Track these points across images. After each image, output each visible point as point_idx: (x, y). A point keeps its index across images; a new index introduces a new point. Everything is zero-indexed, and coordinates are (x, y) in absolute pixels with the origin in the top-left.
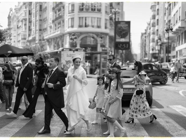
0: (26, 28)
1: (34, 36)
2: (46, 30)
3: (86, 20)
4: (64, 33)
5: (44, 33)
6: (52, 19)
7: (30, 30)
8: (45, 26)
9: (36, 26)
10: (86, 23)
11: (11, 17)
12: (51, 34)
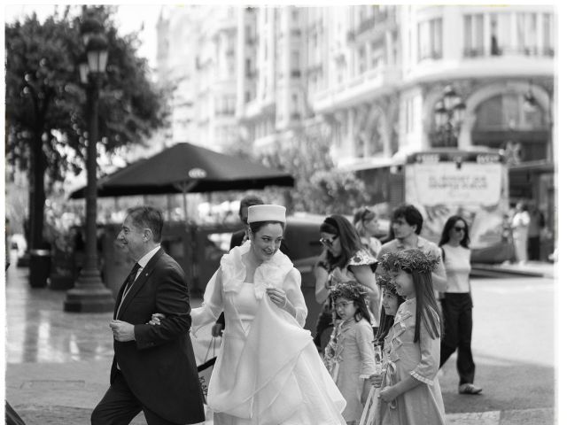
0: (232, 69)
1: (269, 100)
2: (322, 75)
3: (494, 24)
4: (399, 83)
5: (311, 87)
6: (345, 29)
7: (251, 74)
8: (315, 56)
9: (276, 56)
10: (494, 40)
11: (168, 23)
12: (341, 90)
